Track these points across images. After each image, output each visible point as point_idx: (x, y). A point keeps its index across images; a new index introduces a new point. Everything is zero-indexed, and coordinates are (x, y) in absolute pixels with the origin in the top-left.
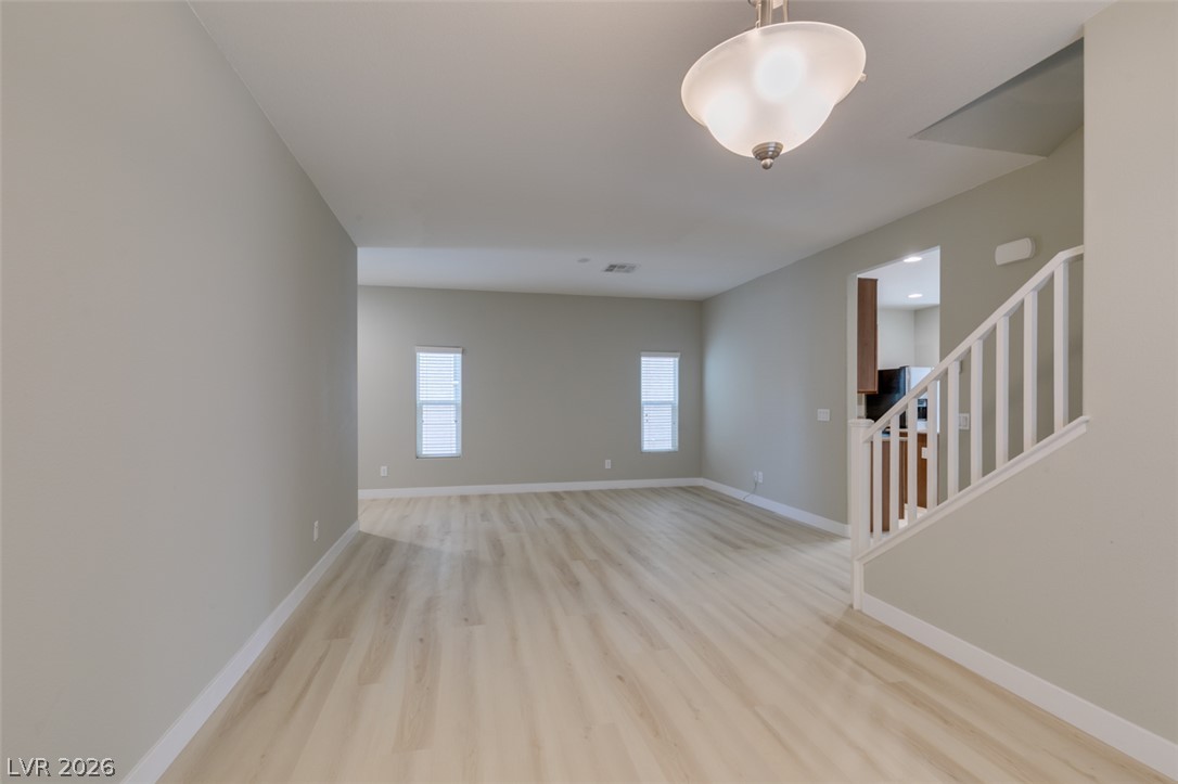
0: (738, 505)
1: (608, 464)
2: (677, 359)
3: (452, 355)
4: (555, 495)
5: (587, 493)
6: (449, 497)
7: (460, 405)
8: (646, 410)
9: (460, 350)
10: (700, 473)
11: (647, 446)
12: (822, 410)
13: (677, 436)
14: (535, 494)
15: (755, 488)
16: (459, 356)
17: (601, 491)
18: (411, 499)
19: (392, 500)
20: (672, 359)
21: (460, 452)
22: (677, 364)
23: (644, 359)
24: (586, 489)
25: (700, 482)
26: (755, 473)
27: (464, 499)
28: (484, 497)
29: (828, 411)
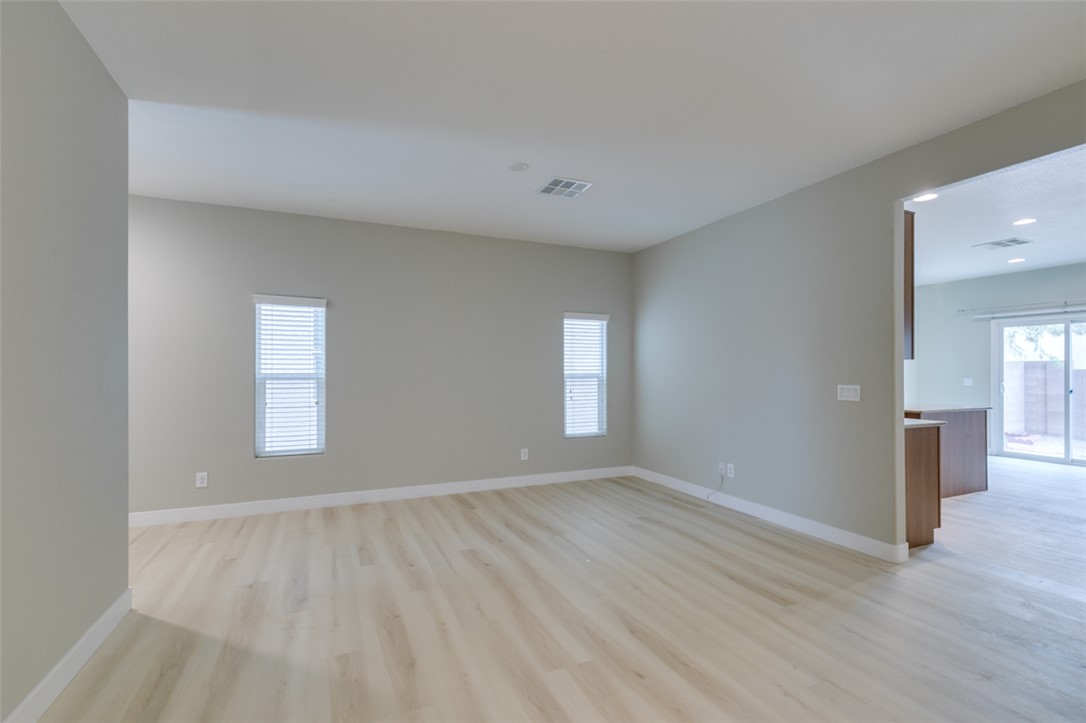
0: (702, 507)
1: (524, 454)
2: (605, 323)
3: (312, 309)
4: (459, 499)
5: (500, 494)
6: (307, 512)
7: (323, 380)
8: (568, 385)
9: (325, 301)
10: (631, 460)
11: (571, 430)
12: (846, 387)
13: (605, 416)
14: (432, 499)
15: (721, 484)
16: (322, 311)
17: (516, 489)
18: (246, 519)
19: (215, 521)
20: (597, 323)
21: (323, 446)
22: (605, 327)
23: (568, 323)
24: (498, 488)
25: (632, 471)
26: (721, 465)
27: (329, 514)
28: (359, 509)
29: (858, 387)
